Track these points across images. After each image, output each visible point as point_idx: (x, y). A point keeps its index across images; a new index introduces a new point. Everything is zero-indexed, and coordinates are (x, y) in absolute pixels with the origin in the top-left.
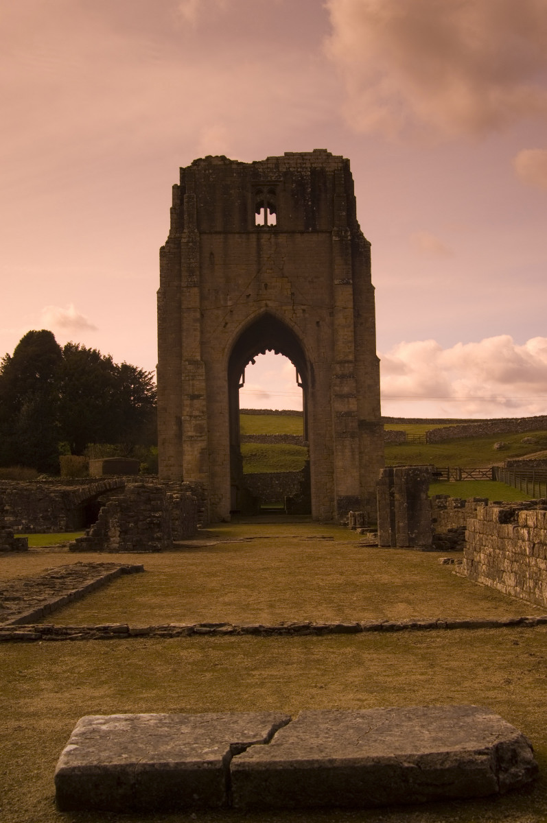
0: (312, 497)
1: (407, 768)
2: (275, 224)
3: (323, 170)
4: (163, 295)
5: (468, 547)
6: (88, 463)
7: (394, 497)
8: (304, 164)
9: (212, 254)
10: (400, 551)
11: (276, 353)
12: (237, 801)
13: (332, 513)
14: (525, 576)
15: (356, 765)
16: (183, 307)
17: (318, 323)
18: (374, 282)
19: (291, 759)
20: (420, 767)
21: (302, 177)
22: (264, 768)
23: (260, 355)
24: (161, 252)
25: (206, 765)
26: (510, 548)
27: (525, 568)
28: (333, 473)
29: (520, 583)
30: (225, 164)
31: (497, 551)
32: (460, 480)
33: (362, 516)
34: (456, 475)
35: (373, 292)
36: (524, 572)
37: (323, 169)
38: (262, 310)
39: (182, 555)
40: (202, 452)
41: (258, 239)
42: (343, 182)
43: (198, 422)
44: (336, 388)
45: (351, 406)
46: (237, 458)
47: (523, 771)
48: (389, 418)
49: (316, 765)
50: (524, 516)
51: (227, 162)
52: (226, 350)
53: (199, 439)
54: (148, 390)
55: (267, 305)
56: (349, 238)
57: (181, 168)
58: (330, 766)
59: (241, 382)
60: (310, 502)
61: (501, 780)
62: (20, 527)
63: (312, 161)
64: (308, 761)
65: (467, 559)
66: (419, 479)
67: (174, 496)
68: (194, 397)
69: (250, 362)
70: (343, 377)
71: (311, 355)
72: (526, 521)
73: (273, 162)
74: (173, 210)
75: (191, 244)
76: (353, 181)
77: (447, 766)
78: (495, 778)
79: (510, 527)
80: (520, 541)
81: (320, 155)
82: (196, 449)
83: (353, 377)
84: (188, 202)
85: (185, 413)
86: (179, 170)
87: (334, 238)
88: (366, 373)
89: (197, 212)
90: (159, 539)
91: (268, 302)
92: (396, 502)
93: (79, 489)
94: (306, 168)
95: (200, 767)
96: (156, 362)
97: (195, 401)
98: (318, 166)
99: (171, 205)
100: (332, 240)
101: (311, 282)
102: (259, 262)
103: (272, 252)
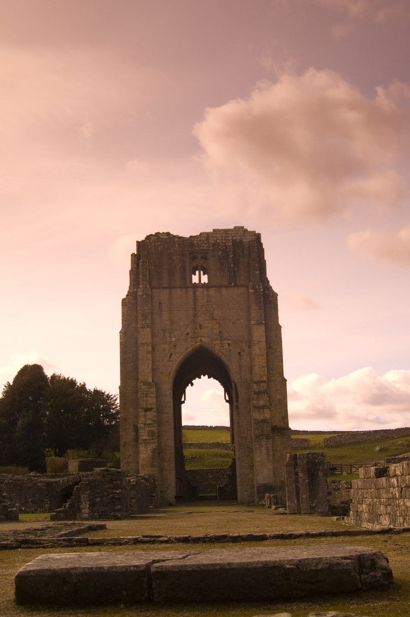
0: (238, 485)
1: (289, 569)
2: (207, 282)
3: (241, 242)
4: (124, 334)
5: (353, 502)
6: (67, 463)
7: (298, 476)
8: (227, 237)
9: (160, 303)
10: (304, 516)
11: (209, 377)
12: (156, 595)
13: (253, 497)
14: (396, 515)
15: (249, 567)
16: (139, 343)
17: (239, 353)
18: (280, 323)
19: (198, 563)
20: (298, 568)
21: (226, 246)
22: (177, 570)
23: (197, 379)
24: (122, 303)
25: (132, 568)
26: (384, 495)
27: (395, 508)
28: (253, 466)
29: (393, 521)
30: (169, 238)
31: (375, 500)
32: (351, 473)
33: (275, 497)
34: (348, 470)
35: (281, 330)
36: (395, 512)
37: (241, 240)
38: (198, 344)
39: (136, 521)
40: (154, 451)
41: (194, 292)
42: (256, 250)
43: (150, 429)
44: (254, 401)
45: (266, 415)
46: (180, 459)
47: (381, 575)
48: (296, 431)
49: (218, 567)
50: (393, 468)
51: (171, 237)
52: (171, 374)
53: (151, 441)
54: (113, 409)
55: (201, 341)
56: (262, 290)
57: (137, 242)
58: (228, 567)
59: (183, 400)
60: (236, 490)
61: (362, 579)
62: (14, 509)
63: (233, 235)
64: (212, 564)
65: (353, 511)
66: (316, 461)
67: (132, 480)
68: (147, 410)
69: (190, 385)
70: (259, 393)
71: (235, 377)
72: (395, 471)
73: (205, 236)
74: (131, 272)
75: (145, 296)
76: (264, 249)
77: (320, 567)
78: (358, 577)
79: (384, 479)
80: (392, 489)
81: (239, 231)
82: (149, 449)
83: (267, 393)
84: (142, 266)
85: (140, 422)
86: (136, 242)
87: (250, 290)
88: (277, 390)
89: (149, 273)
90: (119, 510)
91: (203, 339)
92: (300, 479)
93: (60, 481)
94: (229, 240)
95: (127, 569)
96: (119, 384)
97: (148, 413)
98: (237, 238)
99: (129, 268)
100: (248, 292)
101: (234, 323)
102: (195, 309)
103: (205, 301)
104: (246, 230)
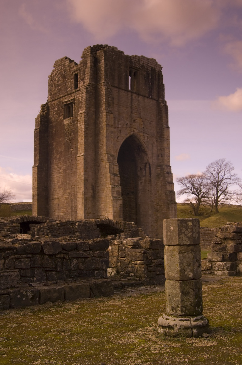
3: (155, 70)
8: (148, 63)
17: (152, 144)
21: (148, 70)
38: (132, 133)
40: (121, 206)
41: (131, 95)
43: (118, 189)
44: (166, 178)
52: (117, 151)
53: (119, 199)
55: (134, 131)
56: (167, 105)
63: (151, 63)
71: (150, 160)
73: (138, 58)
81: (153, 61)
82: (118, 204)
83: (172, 174)
85: (111, 183)
94: (149, 66)
97: (116, 177)
98: (153, 66)
100: (158, 105)
101: (150, 123)
102: (132, 108)
103: (137, 104)
104: (157, 63)
